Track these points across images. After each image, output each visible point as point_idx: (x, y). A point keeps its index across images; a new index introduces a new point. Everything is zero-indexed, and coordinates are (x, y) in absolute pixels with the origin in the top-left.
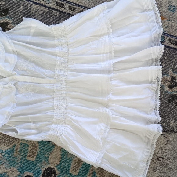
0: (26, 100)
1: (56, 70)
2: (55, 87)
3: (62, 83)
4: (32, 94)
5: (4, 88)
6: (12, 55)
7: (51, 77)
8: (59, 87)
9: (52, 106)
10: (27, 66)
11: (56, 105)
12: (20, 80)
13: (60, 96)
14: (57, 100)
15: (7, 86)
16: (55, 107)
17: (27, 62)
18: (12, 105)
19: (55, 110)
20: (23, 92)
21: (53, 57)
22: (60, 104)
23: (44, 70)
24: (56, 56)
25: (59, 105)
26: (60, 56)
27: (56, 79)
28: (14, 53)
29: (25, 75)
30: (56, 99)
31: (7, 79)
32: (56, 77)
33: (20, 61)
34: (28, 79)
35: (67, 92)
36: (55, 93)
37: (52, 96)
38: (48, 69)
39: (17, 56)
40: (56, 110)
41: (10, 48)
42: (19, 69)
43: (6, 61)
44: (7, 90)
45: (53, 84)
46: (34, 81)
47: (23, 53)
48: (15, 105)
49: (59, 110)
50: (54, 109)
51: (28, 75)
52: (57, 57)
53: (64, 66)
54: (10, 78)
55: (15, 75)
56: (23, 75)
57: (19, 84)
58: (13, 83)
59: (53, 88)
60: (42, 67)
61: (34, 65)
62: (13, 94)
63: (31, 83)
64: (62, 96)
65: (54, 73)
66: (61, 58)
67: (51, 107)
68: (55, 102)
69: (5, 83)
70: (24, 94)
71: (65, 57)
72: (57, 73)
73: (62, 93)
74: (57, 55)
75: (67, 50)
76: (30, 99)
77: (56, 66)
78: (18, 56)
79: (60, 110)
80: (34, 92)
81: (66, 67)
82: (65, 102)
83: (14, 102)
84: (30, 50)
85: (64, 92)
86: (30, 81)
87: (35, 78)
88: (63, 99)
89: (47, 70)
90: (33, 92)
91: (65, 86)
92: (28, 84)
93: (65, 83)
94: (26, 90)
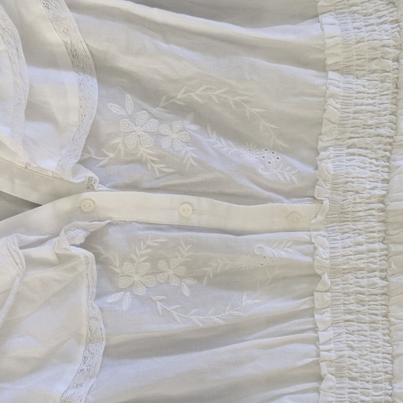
0: (154, 326)
1: (325, 149)
2: (324, 254)
3: (360, 225)
4: (186, 292)
5: (31, 263)
6: (70, 78)
7: (290, 195)
8: (348, 251)
9: (310, 360)
10: (152, 134)
11: (333, 355)
12: (116, 217)
13: (352, 298)
14: (335, 323)
15: (45, 252)
16: (324, 369)
17: (154, 111)
18: (80, 357)
19: (324, 385)
20: (136, 278)
21: (308, 75)
22: (352, 348)
23: (249, 156)
24: (321, 67)
25: (347, 352)
26: (345, 70)
27: (326, 202)
28: (76, 62)
29: (147, 185)
30: (327, 317)
31: (44, 216)
32: (323, 191)
33: (114, 108)
34: (163, 207)
35: (392, 279)
36: (319, 287)
37: (304, 304)
38: (275, 149)
39: (93, 82)
40: (331, 381)
41: (53, 36)
42: (112, 155)
43: (35, 111)
44: (49, 273)
45: (304, 235)
46: (194, 221)
47: (126, 62)
48: (99, 357)
49: (347, 383)
50: (320, 379)
51: (161, 183)
52: (331, 75)
53: (370, 126)
54: (65, 204)
55: (89, 187)
56: (134, 187)
57: (115, 236)
58: (80, 236)
59: (308, 259)
60: (240, 138)
61: (194, 127)
62: (83, 296)
63: (180, 228)
64: (361, 302)
65: (310, 170)
66: (350, 78)
67: (300, 363)
68: (323, 336)
69: (33, 238)
70: (141, 291)
71: (374, 72)
72: (328, 166)
73: (364, 282)
74: (329, 61)
75: (388, 26)
76: (179, 323)
77: (323, 130)
78: (100, 81)
79: (356, 384)
80: (199, 278)
81: (382, 131)
82: (379, 333)
83: (90, 341)
84: (167, 42)
85: (377, 280)
86: (175, 220)
87: (205, 202)
88: (367, 318)
89: (266, 154)
90: (191, 282)
91: (377, 246)
92: (163, 236)
93: (379, 227)
94: (155, 271)
